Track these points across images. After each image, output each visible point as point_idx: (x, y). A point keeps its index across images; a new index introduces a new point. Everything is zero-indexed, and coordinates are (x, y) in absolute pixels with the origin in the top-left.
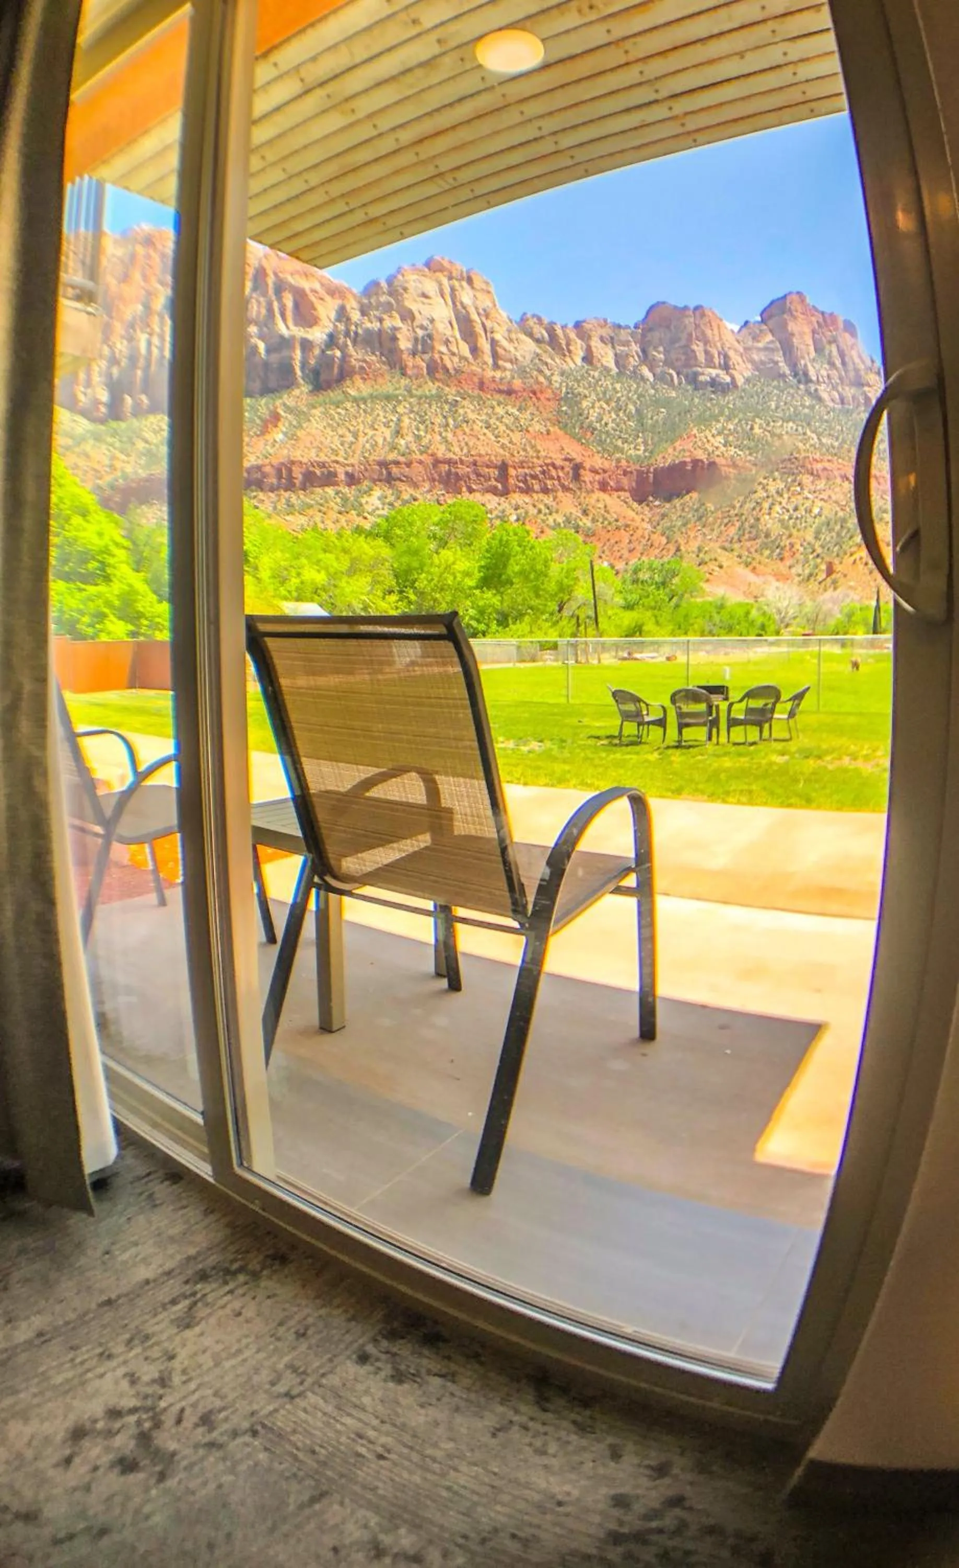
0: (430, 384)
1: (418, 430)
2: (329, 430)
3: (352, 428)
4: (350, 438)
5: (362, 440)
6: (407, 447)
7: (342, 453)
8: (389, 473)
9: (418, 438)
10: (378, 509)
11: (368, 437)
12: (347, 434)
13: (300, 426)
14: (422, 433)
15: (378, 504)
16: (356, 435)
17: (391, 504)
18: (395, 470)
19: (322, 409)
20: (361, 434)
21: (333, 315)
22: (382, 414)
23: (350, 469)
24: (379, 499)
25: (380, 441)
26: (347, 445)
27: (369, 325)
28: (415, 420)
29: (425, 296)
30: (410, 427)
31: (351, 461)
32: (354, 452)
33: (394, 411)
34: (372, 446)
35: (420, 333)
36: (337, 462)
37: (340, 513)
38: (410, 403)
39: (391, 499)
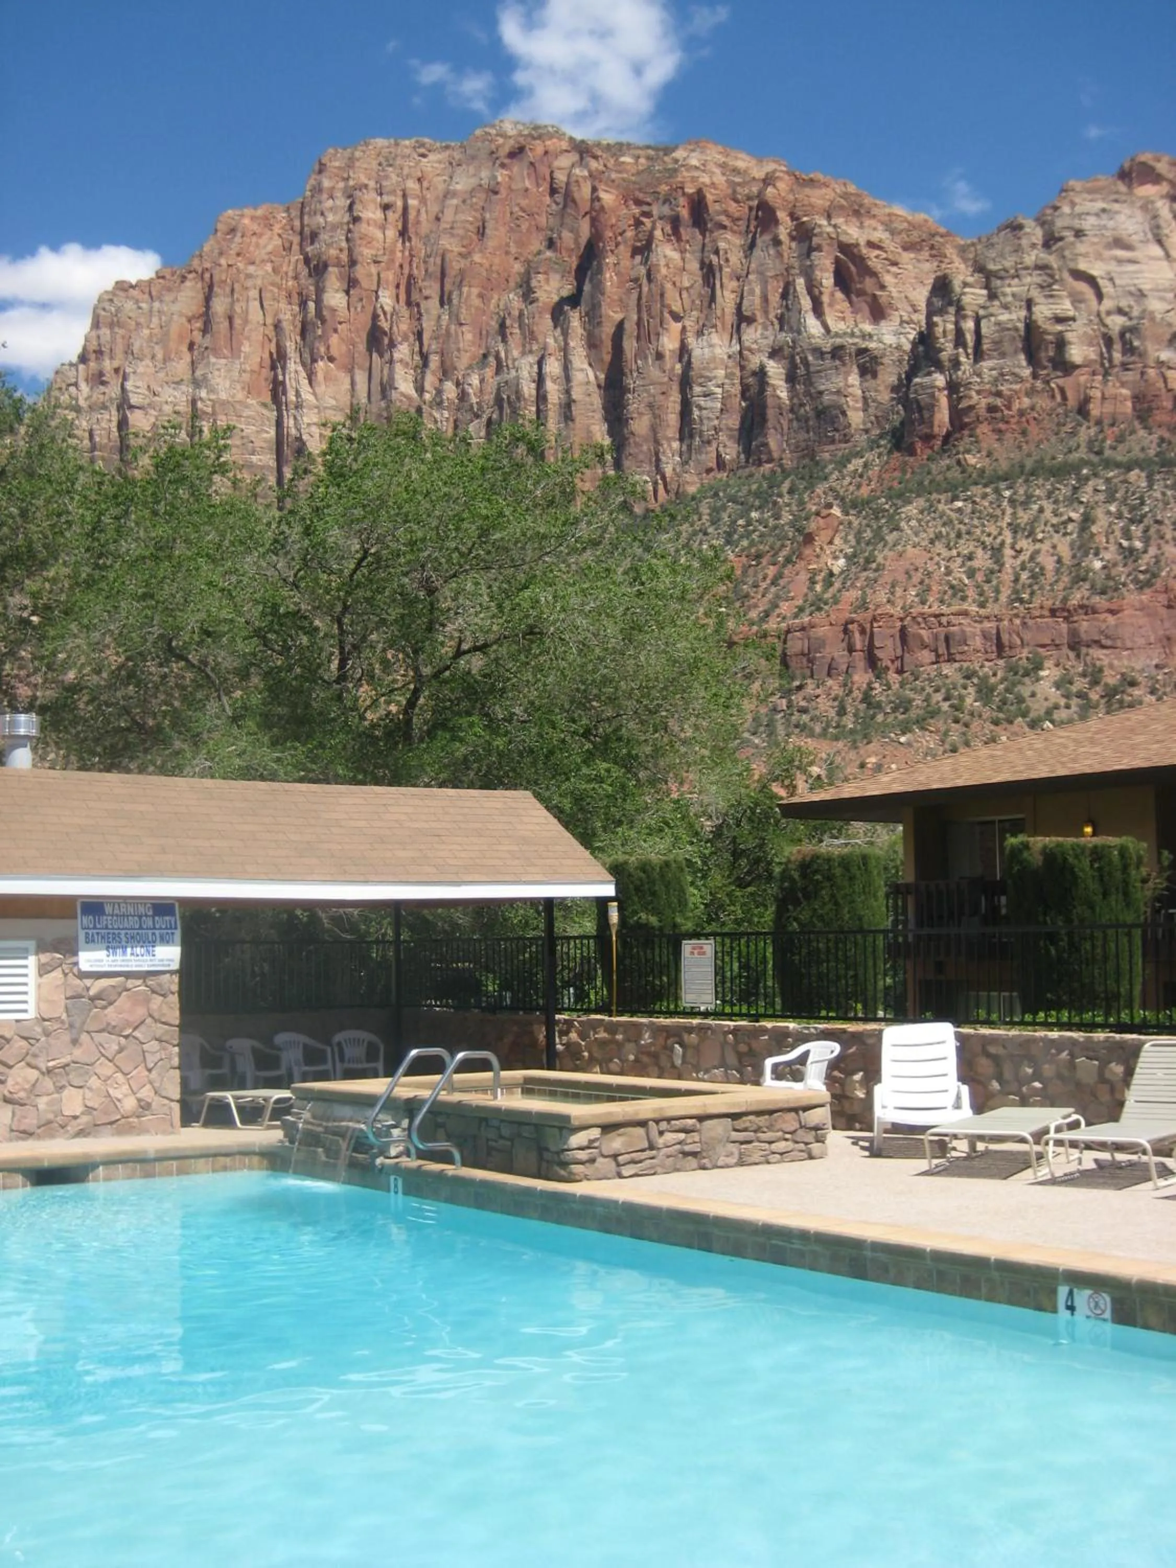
0: (1142, 433)
1: (1127, 535)
2: (939, 547)
3: (988, 540)
4: (982, 560)
5: (1010, 562)
6: (1109, 577)
7: (971, 593)
8: (1073, 633)
9: (1130, 554)
10: (1056, 707)
11: (1025, 557)
12: (980, 552)
13: (879, 537)
14: (1138, 544)
15: (1054, 695)
16: (996, 553)
17: (1081, 695)
18: (1084, 625)
19: (921, 502)
20: (1008, 552)
21: (921, 295)
22: (1049, 507)
23: (989, 625)
24: (1058, 685)
25: (1049, 563)
26: (980, 577)
27: (1004, 317)
28: (1120, 516)
29: (1119, 243)
30: (1109, 533)
31: (992, 609)
32: (997, 591)
33: (1073, 500)
34: (1034, 576)
35: (1116, 322)
36: (965, 613)
37: (996, 723)
38: (1108, 481)
39: (1080, 684)
